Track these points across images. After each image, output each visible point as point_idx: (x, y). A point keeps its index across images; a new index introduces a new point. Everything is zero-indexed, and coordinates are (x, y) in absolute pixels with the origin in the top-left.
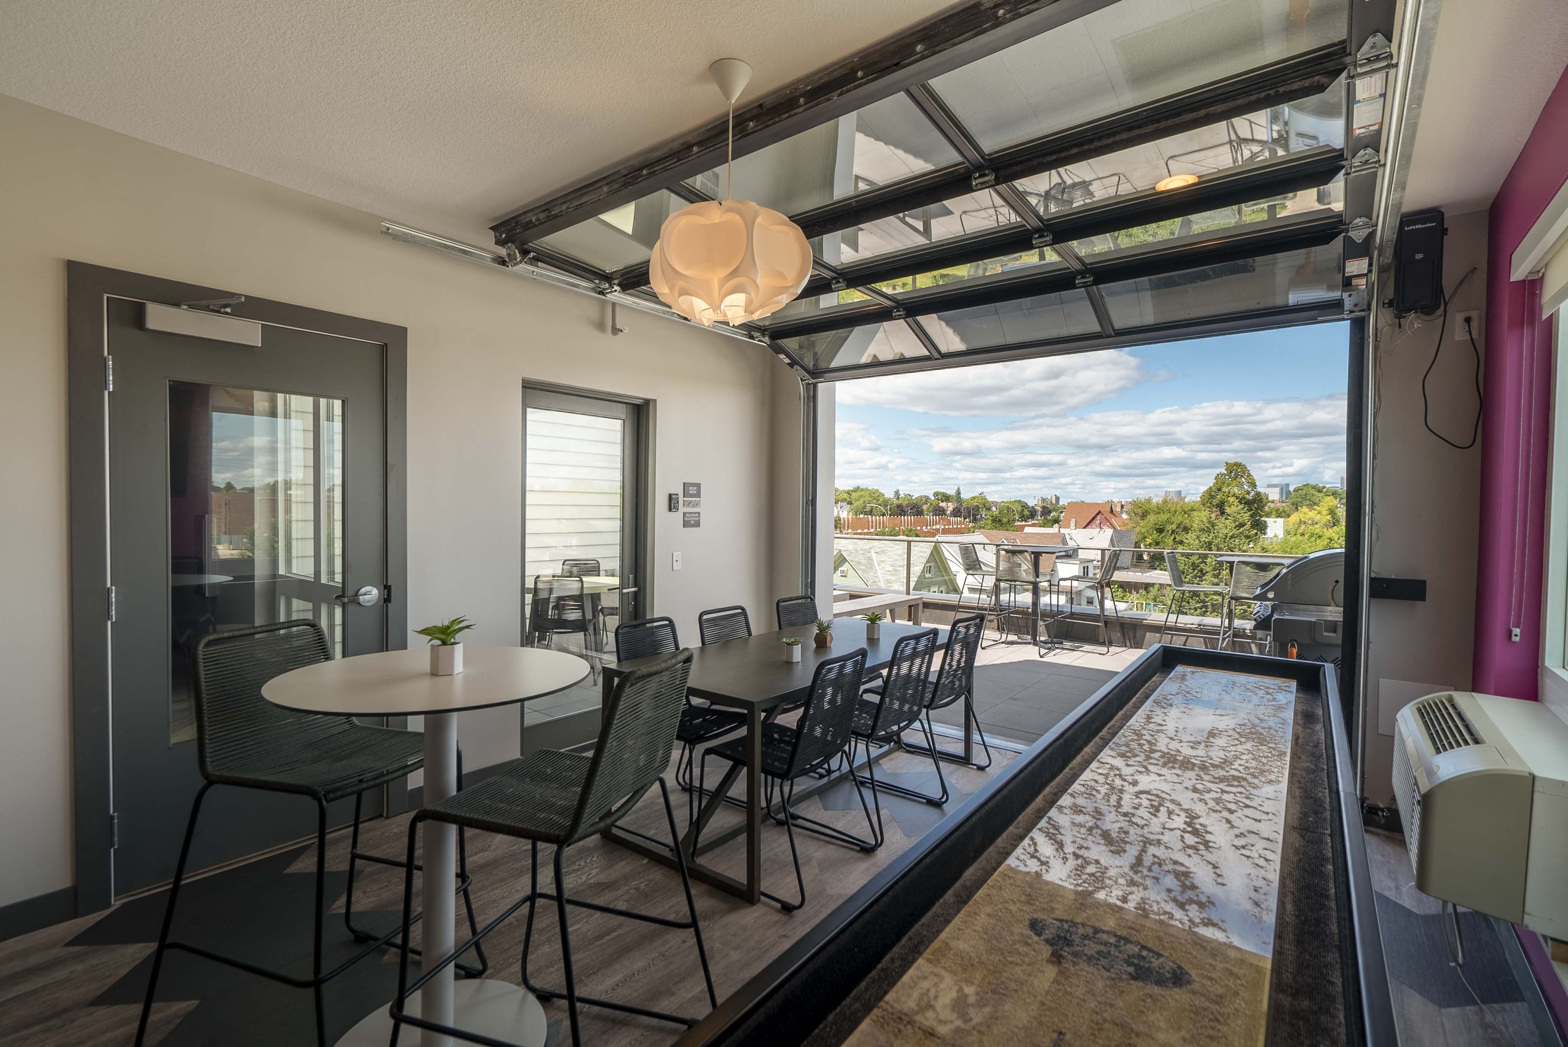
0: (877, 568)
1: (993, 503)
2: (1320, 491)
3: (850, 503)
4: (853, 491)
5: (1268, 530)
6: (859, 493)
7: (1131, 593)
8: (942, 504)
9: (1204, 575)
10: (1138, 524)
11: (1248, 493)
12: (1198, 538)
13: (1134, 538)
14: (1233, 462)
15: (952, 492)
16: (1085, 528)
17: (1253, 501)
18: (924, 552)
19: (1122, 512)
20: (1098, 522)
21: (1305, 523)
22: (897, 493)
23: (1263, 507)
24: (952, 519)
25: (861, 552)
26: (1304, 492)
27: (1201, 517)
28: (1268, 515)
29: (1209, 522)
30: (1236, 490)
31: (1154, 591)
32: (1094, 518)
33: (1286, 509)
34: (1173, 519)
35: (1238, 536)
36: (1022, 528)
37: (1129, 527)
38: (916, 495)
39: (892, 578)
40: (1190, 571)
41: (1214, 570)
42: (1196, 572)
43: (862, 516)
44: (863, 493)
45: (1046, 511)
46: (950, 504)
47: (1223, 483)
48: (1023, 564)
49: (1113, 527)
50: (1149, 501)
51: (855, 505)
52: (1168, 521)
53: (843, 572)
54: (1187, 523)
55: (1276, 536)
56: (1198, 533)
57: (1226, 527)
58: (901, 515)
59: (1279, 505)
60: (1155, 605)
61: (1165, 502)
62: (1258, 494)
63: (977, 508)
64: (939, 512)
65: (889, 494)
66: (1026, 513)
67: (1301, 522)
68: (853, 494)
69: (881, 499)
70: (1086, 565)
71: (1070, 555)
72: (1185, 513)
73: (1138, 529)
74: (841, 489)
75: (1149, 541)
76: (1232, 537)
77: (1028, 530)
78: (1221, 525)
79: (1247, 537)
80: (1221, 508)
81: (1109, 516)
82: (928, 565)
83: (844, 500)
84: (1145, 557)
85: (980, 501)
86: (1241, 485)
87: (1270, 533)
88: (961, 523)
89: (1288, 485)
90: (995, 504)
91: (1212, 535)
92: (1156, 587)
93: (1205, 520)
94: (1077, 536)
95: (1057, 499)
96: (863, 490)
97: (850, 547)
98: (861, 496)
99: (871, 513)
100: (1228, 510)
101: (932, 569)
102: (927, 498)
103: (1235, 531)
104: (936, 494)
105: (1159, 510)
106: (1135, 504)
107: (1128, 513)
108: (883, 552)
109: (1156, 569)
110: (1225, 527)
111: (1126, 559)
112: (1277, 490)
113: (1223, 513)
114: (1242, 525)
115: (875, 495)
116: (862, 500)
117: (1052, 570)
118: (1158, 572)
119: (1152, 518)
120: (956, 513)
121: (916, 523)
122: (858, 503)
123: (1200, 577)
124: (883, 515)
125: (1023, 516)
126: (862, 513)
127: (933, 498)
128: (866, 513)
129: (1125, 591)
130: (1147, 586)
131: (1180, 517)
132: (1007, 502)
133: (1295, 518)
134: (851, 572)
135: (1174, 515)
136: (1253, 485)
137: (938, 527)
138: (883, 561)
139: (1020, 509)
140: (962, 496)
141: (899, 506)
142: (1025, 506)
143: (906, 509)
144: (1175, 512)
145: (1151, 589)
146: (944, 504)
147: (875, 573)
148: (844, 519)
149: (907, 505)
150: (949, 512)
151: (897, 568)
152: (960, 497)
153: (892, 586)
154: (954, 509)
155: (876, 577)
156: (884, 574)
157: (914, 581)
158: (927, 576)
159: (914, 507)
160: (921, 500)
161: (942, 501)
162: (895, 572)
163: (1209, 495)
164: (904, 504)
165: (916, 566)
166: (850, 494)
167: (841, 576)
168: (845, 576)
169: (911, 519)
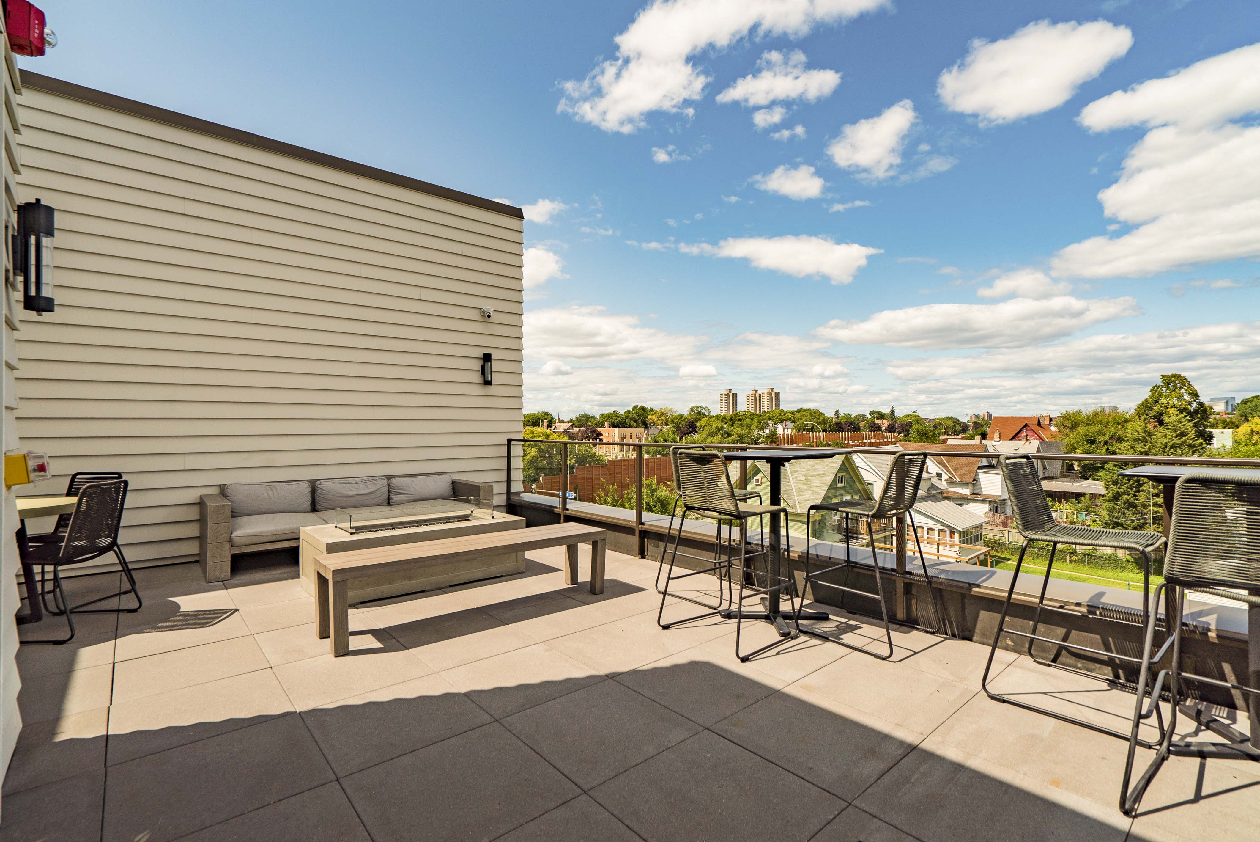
0: (790, 477)
1: (926, 419)
3: (793, 422)
4: (797, 412)
5: (1215, 441)
7: (1060, 502)
8: (877, 422)
9: (1141, 485)
10: (1067, 435)
11: (1190, 403)
12: (1132, 447)
14: (1170, 374)
15: (886, 410)
16: (1011, 439)
17: (1197, 411)
18: (836, 463)
19: (1050, 425)
20: (1024, 434)
22: (837, 412)
23: (1208, 417)
24: (886, 434)
26: (1254, 403)
27: (1135, 428)
28: (1214, 426)
29: (1145, 432)
30: (1175, 401)
31: (1085, 500)
32: (1020, 431)
33: (1234, 420)
34: (1105, 431)
35: (1180, 446)
36: (945, 441)
37: (1057, 439)
38: (854, 414)
42: (1131, 482)
43: (804, 433)
44: (805, 413)
45: (978, 426)
46: (885, 421)
47: (1160, 395)
48: (943, 475)
49: (1041, 438)
50: (1079, 413)
51: (798, 423)
52: (1100, 433)
54: (1121, 433)
55: (1224, 446)
56: (1132, 443)
57: (1165, 436)
58: (839, 431)
59: (1226, 416)
60: (1086, 515)
61: (1096, 413)
62: (1201, 404)
63: (910, 425)
64: (876, 428)
65: (830, 414)
66: (958, 428)
67: (1252, 432)
68: (797, 414)
69: (821, 418)
72: (1118, 424)
73: (1067, 441)
74: (785, 410)
75: (1079, 452)
76: (1172, 447)
78: (1159, 435)
79: (1191, 446)
80: (1159, 420)
81: (1036, 428)
83: (789, 419)
84: (1076, 467)
85: (913, 418)
86: (1180, 397)
87: (1216, 443)
88: (895, 436)
89: (1233, 398)
91: (1149, 445)
93: (1140, 430)
94: (1001, 448)
95: (990, 415)
96: (805, 410)
98: (803, 416)
99: (812, 429)
100: (1166, 419)
101: (845, 479)
102: (864, 416)
103: (1177, 441)
104: (872, 413)
105: (1090, 421)
106: (1066, 417)
107: (1056, 425)
108: (797, 462)
109: (1088, 479)
110: (1163, 436)
112: (1222, 403)
113: (1161, 423)
114: (1183, 434)
115: (815, 414)
116: (804, 420)
117: (974, 480)
118: (1090, 482)
119: (1082, 429)
120: (891, 429)
122: (801, 421)
123: (1136, 488)
124: (823, 431)
125: (955, 431)
126: (804, 430)
127: (869, 417)
128: (808, 430)
130: (1078, 496)
131: (1112, 429)
132: (940, 419)
133: (1245, 428)
134: (765, 481)
135: (1106, 427)
136: (1195, 395)
139: (952, 424)
140: (897, 414)
141: (838, 424)
142: (956, 422)
143: (844, 426)
144: (1108, 423)
145: (1082, 498)
146: (879, 422)
147: (788, 482)
148: (787, 435)
149: (846, 423)
150: (884, 428)
151: (809, 478)
152: (894, 415)
153: (803, 495)
154: (889, 426)
155: (788, 486)
156: (796, 483)
157: (825, 490)
158: (839, 485)
159: (851, 424)
160: (859, 418)
161: (878, 419)
162: (807, 481)
163: (1145, 407)
164: (842, 422)
165: (827, 476)
166: (793, 414)
167: (756, 485)
168: (760, 485)
169: (848, 435)
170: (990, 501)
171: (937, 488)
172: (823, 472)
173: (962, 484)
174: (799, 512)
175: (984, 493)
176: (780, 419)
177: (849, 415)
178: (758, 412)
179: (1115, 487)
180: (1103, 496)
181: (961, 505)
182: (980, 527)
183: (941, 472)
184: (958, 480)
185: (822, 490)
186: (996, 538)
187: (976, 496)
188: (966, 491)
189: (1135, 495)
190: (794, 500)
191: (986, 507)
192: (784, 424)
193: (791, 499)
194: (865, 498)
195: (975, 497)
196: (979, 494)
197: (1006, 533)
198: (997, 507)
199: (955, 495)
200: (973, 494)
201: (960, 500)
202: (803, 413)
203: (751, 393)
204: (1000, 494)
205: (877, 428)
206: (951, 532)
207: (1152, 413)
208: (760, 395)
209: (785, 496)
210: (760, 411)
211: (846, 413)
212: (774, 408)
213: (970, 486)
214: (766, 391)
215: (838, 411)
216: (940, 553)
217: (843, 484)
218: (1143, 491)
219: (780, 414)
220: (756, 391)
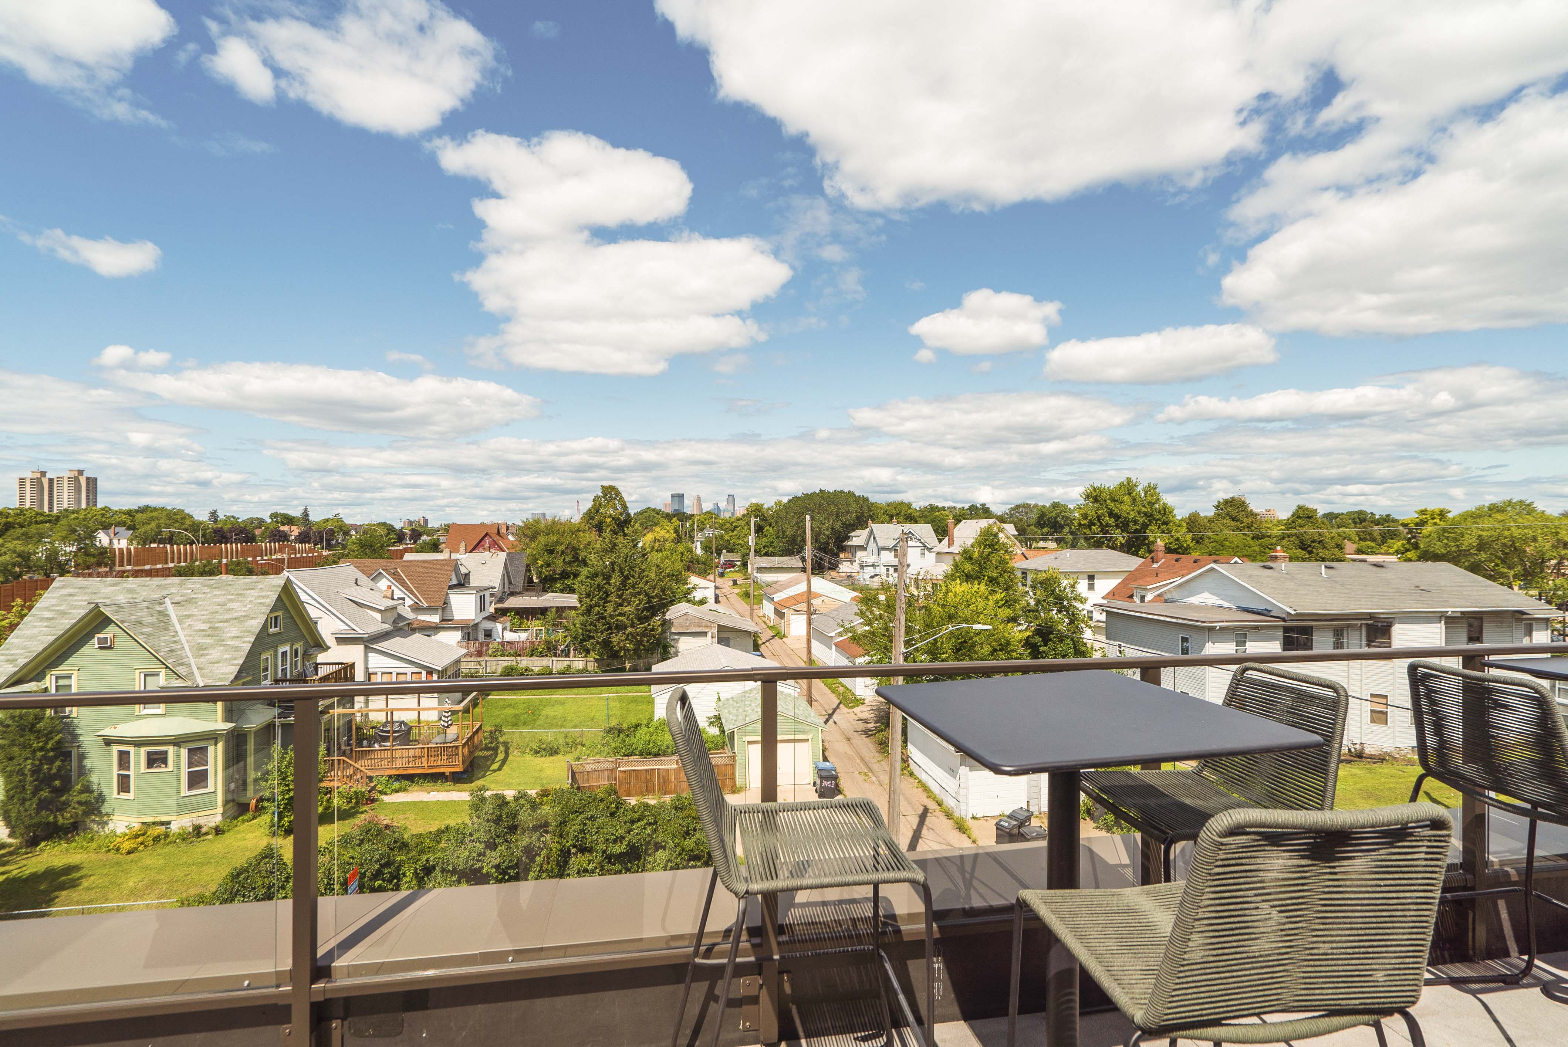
0: (178, 627)
1: (352, 525)
2: (658, 514)
3: (131, 528)
4: (137, 511)
6: (148, 515)
8: (282, 528)
9: (608, 596)
10: (528, 545)
13: (525, 561)
14: (607, 486)
15: (296, 513)
16: (474, 552)
18: (267, 597)
19: (508, 535)
20: (487, 545)
21: (658, 540)
22: (214, 514)
24: (298, 546)
25: (145, 605)
30: (611, 511)
31: (551, 615)
32: (481, 542)
34: (562, 540)
36: (400, 554)
37: (518, 549)
38: (243, 517)
39: (209, 641)
40: (596, 593)
41: (619, 590)
43: (153, 545)
44: (154, 514)
45: (416, 535)
46: (293, 528)
47: (600, 505)
48: (407, 599)
49: (503, 550)
51: (142, 530)
52: (558, 543)
53: (103, 641)
57: (626, 547)
58: (220, 542)
61: (554, 523)
63: (331, 532)
64: (280, 537)
65: (201, 515)
66: (396, 536)
67: (655, 540)
68: (139, 515)
69: (188, 522)
70: (482, 594)
71: (462, 583)
72: (572, 533)
73: (528, 551)
74: (112, 508)
75: (540, 563)
77: (408, 557)
78: (621, 545)
81: (497, 538)
82: (273, 615)
83: (121, 524)
84: (536, 580)
85: (336, 524)
86: (614, 507)
88: (310, 550)
90: (356, 527)
92: (554, 610)
94: (468, 561)
95: (426, 521)
96: (155, 509)
97: (122, 599)
98: (151, 519)
99: (171, 540)
101: (281, 621)
102: (261, 522)
104: (274, 516)
105: (548, 530)
107: (515, 535)
108: (190, 601)
111: (519, 582)
115: (177, 517)
116: (153, 525)
117: (445, 603)
119: (542, 539)
120: (303, 538)
121: (244, 553)
122: (148, 527)
124: (192, 543)
125: (392, 540)
126: (155, 542)
127: (269, 521)
128: (160, 542)
129: (522, 618)
130: (543, 611)
131: (568, 538)
132: (370, 525)
134: (122, 639)
135: (562, 536)
136: (625, 506)
137: (279, 556)
138: (188, 616)
140: (311, 518)
141: (217, 531)
142: (390, 529)
143: (229, 535)
144: (564, 532)
145: (549, 613)
146: (285, 528)
147: (174, 636)
148: (121, 550)
149: (230, 531)
150: (293, 537)
151: (217, 625)
152: (308, 520)
153: (207, 655)
154: (300, 534)
155: (175, 642)
156: (191, 636)
157: (249, 642)
158: (272, 630)
159: (241, 532)
160: (252, 523)
161: (283, 524)
162: (213, 631)
163: (589, 516)
164: (226, 528)
165: (252, 618)
166: (130, 516)
167: (101, 648)
168: (110, 648)
169: (237, 548)
170: (462, 628)
171: (405, 619)
172: (244, 614)
173: (430, 610)
174: (201, 684)
175: (455, 618)
176: (102, 523)
177: (233, 517)
178: (46, 509)
179: (588, 600)
180: (575, 608)
181: (429, 636)
182: (458, 662)
183: (403, 596)
184: (426, 605)
185: (244, 642)
186: (473, 671)
187: (447, 623)
188: (435, 618)
189: (604, 607)
190: (189, 665)
191: (458, 635)
192: (111, 531)
193: (182, 664)
194: (312, 644)
195: (445, 624)
196: (451, 620)
197: (483, 663)
198: (469, 633)
199: (421, 625)
200: (443, 620)
201: (429, 630)
202: (151, 515)
203: (28, 475)
204: (473, 617)
205: (283, 537)
206: (427, 673)
207: (594, 522)
208: (51, 481)
209: (170, 661)
210: (51, 508)
211: (229, 515)
212: (84, 506)
213: (440, 611)
214: (67, 474)
215: (215, 511)
216: (421, 706)
217: (278, 629)
218: (610, 601)
219: (103, 515)
220: (43, 474)
